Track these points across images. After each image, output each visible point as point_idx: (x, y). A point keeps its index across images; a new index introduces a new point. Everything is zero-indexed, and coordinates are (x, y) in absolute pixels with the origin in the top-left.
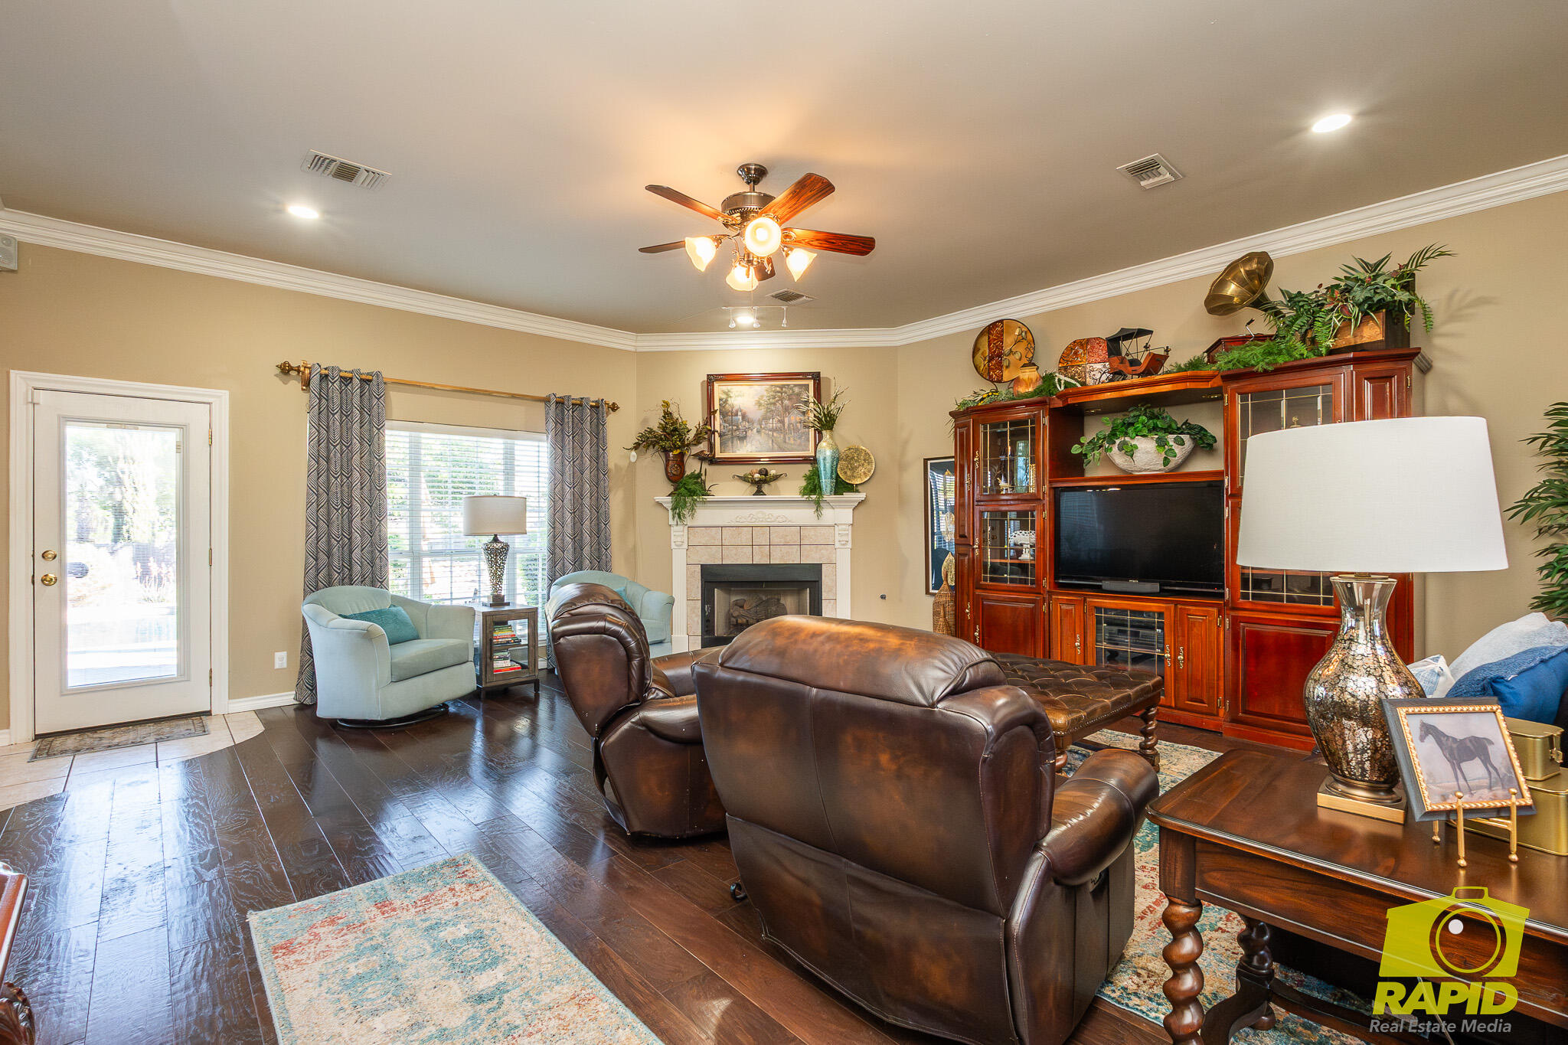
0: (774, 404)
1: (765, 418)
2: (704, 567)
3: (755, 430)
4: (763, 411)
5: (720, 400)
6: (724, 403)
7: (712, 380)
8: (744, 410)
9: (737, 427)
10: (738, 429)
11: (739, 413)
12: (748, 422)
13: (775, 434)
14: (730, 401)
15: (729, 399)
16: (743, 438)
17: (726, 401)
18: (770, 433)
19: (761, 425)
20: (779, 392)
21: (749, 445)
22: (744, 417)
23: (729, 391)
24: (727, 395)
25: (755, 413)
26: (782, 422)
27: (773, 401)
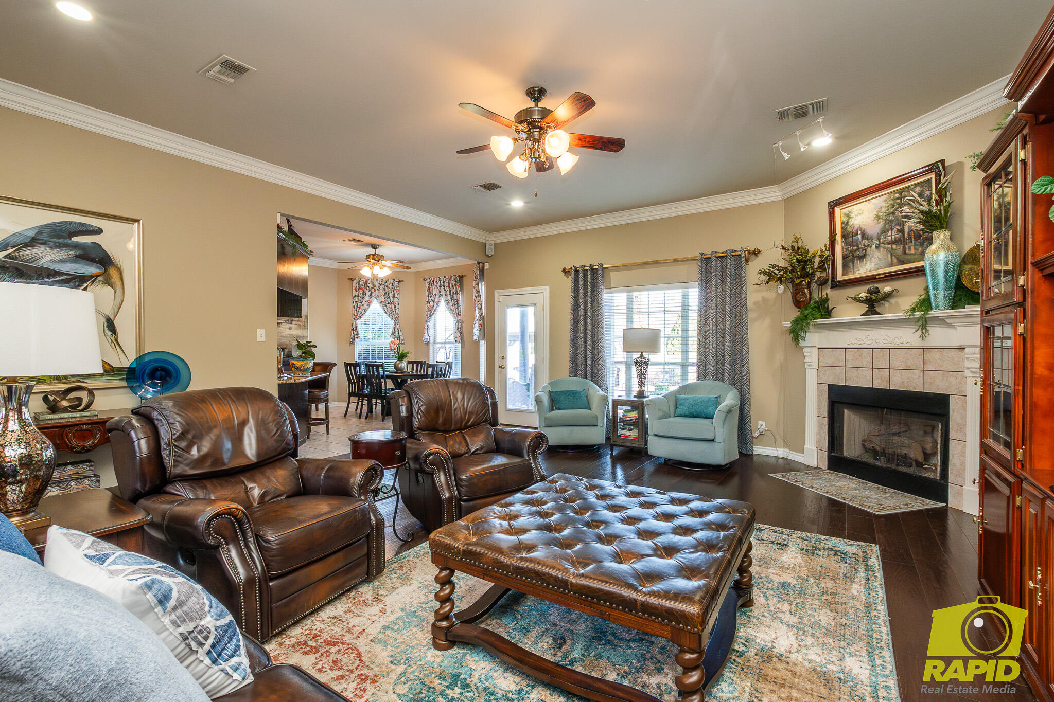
0: (893, 213)
1: (884, 231)
2: (831, 387)
3: (874, 246)
4: (881, 225)
5: (842, 223)
6: (845, 225)
7: (834, 205)
8: (863, 227)
9: (858, 246)
10: (858, 249)
11: (859, 232)
12: (867, 239)
13: (894, 247)
14: (851, 222)
15: (850, 220)
16: (862, 258)
17: (848, 222)
18: (890, 246)
19: (879, 240)
20: (897, 199)
21: (869, 263)
22: (864, 235)
23: (850, 212)
24: (848, 217)
25: (874, 228)
26: (902, 231)
27: (892, 210)
